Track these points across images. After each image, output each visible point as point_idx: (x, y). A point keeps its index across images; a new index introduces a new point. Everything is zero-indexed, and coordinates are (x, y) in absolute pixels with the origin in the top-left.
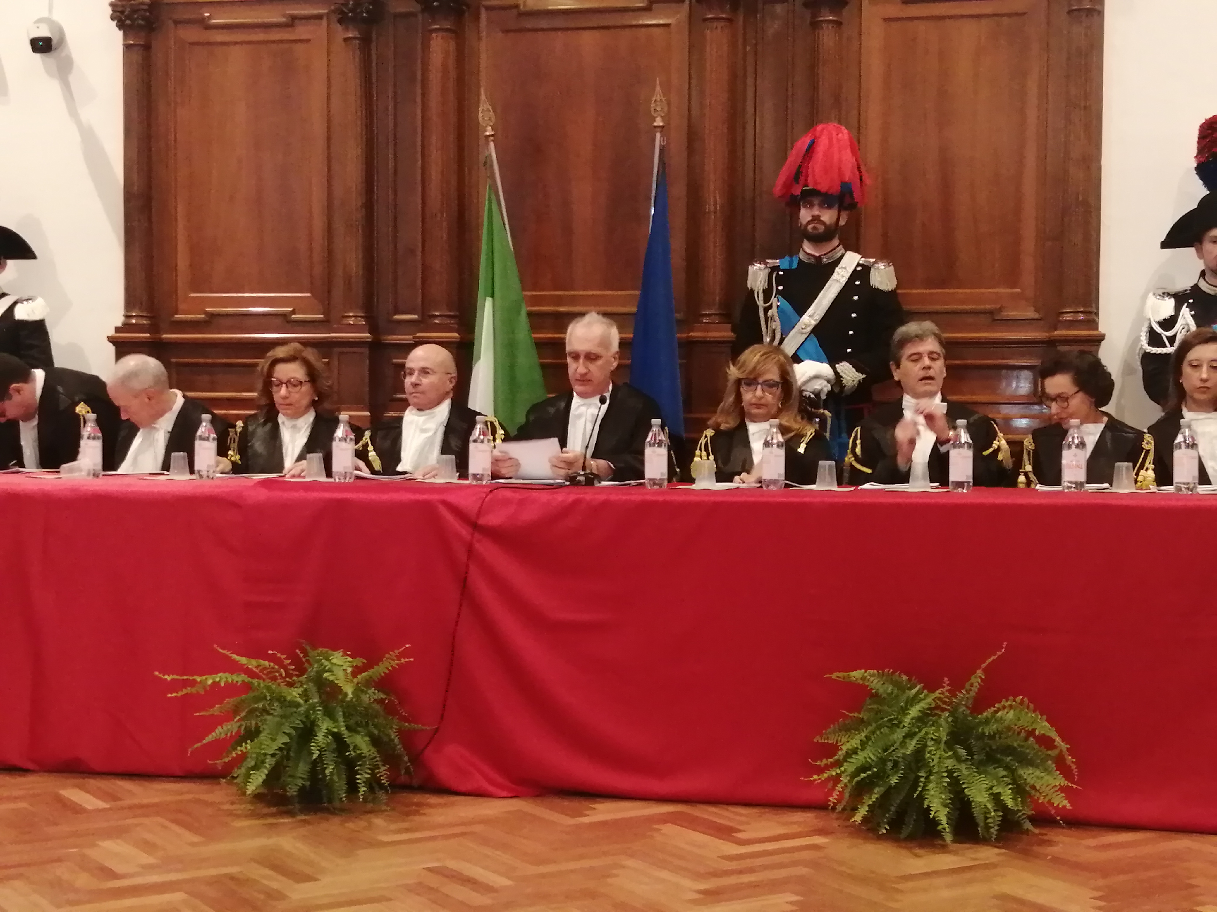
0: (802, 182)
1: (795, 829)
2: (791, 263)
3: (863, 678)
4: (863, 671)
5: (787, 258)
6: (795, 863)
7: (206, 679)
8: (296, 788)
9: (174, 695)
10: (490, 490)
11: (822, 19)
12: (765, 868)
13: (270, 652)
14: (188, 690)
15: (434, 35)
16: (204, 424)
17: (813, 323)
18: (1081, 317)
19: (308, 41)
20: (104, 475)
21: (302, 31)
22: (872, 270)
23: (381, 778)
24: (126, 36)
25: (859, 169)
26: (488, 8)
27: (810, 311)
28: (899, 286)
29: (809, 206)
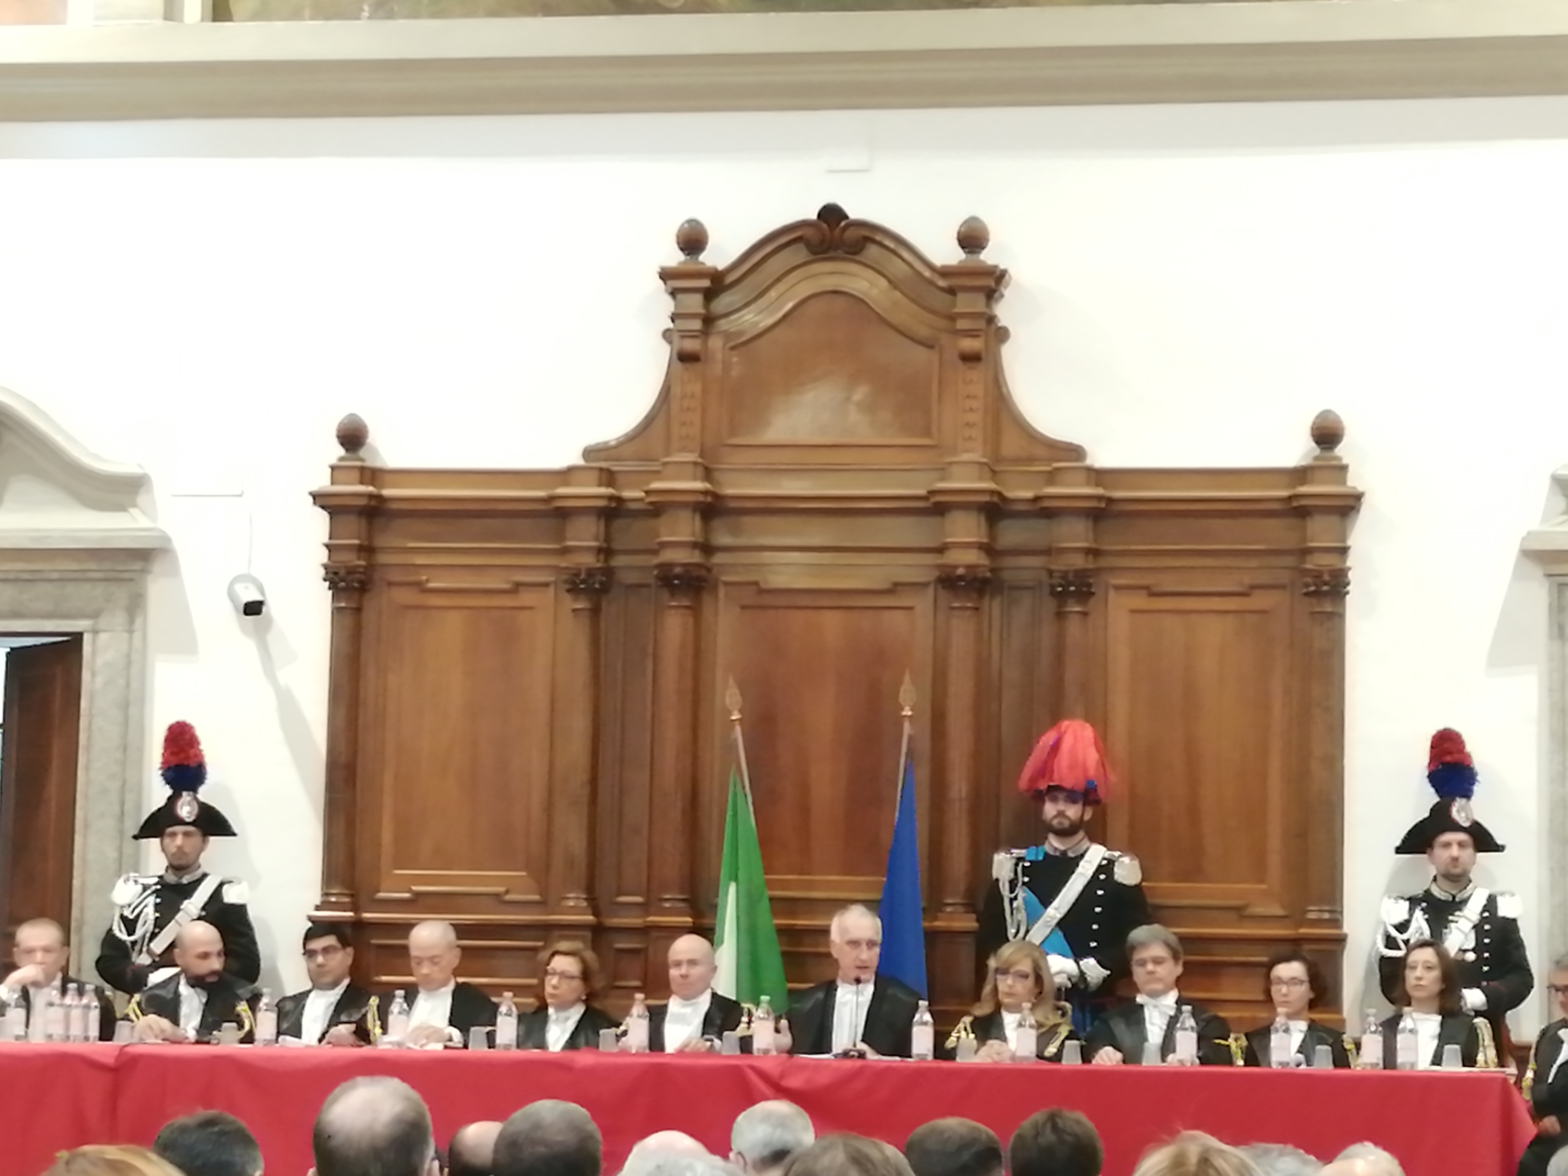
0: (1048, 776)
2: (1037, 855)
5: (1033, 849)
11: (1068, 610)
15: (669, 612)
17: (1059, 916)
18: (1326, 916)
19: (531, 608)
21: (526, 598)
22: (1116, 864)
24: (336, 598)
25: (1103, 766)
26: (727, 584)
27: (1055, 904)
28: (1143, 880)
29: (1054, 800)
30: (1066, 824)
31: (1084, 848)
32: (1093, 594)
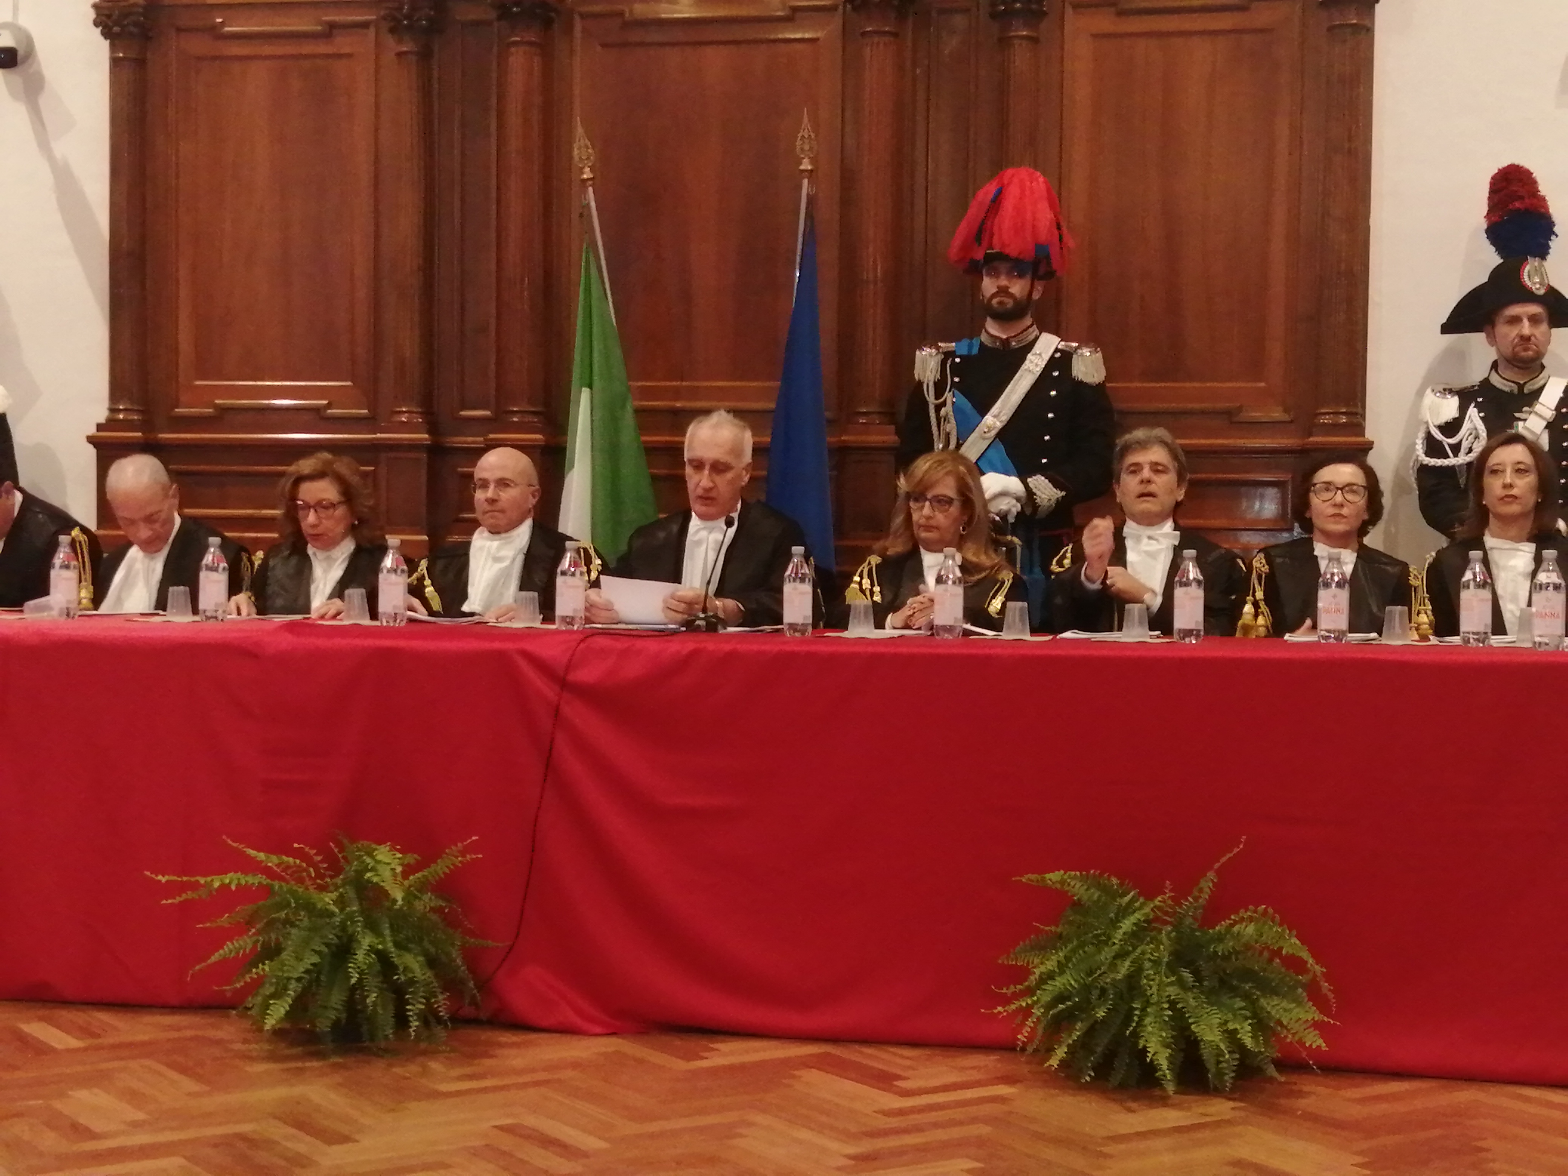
0: (985, 243)
1: (975, 1076)
2: (970, 347)
3: (1063, 882)
4: (1062, 872)
5: (965, 342)
6: (974, 1120)
7: (212, 880)
8: (329, 1023)
9: (170, 901)
10: (582, 637)
11: (1013, 34)
12: (936, 1125)
13: (296, 845)
14: (189, 895)
15: (513, 49)
16: (212, 550)
17: (999, 425)
18: (1343, 419)
19: (349, 56)
20: (80, 616)
21: (343, 43)
22: (1074, 356)
23: (440, 1009)
24: (113, 48)
25: (1059, 228)
26: (583, 16)
27: (994, 410)
28: (1108, 378)
29: (995, 274)
30: (1010, 303)
31: (1032, 337)
32: (1045, 14)
